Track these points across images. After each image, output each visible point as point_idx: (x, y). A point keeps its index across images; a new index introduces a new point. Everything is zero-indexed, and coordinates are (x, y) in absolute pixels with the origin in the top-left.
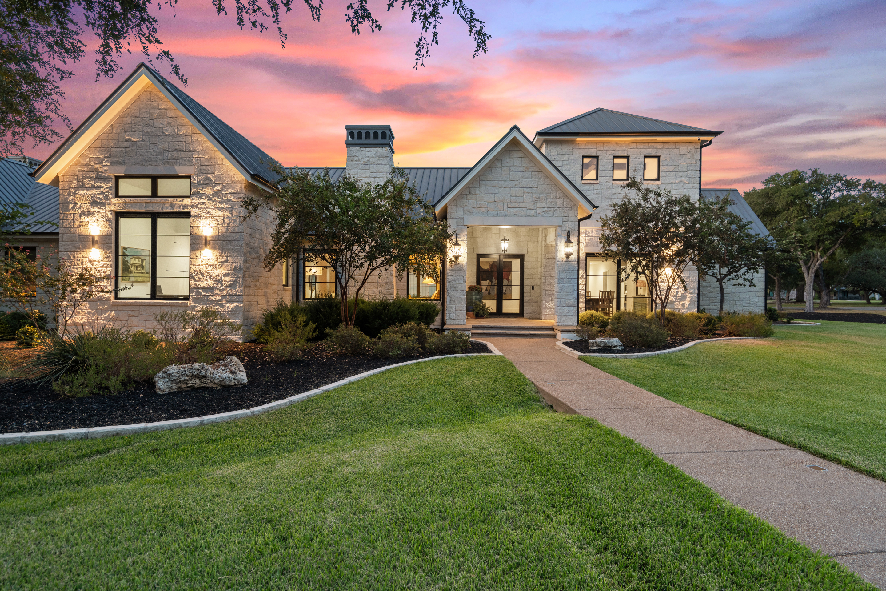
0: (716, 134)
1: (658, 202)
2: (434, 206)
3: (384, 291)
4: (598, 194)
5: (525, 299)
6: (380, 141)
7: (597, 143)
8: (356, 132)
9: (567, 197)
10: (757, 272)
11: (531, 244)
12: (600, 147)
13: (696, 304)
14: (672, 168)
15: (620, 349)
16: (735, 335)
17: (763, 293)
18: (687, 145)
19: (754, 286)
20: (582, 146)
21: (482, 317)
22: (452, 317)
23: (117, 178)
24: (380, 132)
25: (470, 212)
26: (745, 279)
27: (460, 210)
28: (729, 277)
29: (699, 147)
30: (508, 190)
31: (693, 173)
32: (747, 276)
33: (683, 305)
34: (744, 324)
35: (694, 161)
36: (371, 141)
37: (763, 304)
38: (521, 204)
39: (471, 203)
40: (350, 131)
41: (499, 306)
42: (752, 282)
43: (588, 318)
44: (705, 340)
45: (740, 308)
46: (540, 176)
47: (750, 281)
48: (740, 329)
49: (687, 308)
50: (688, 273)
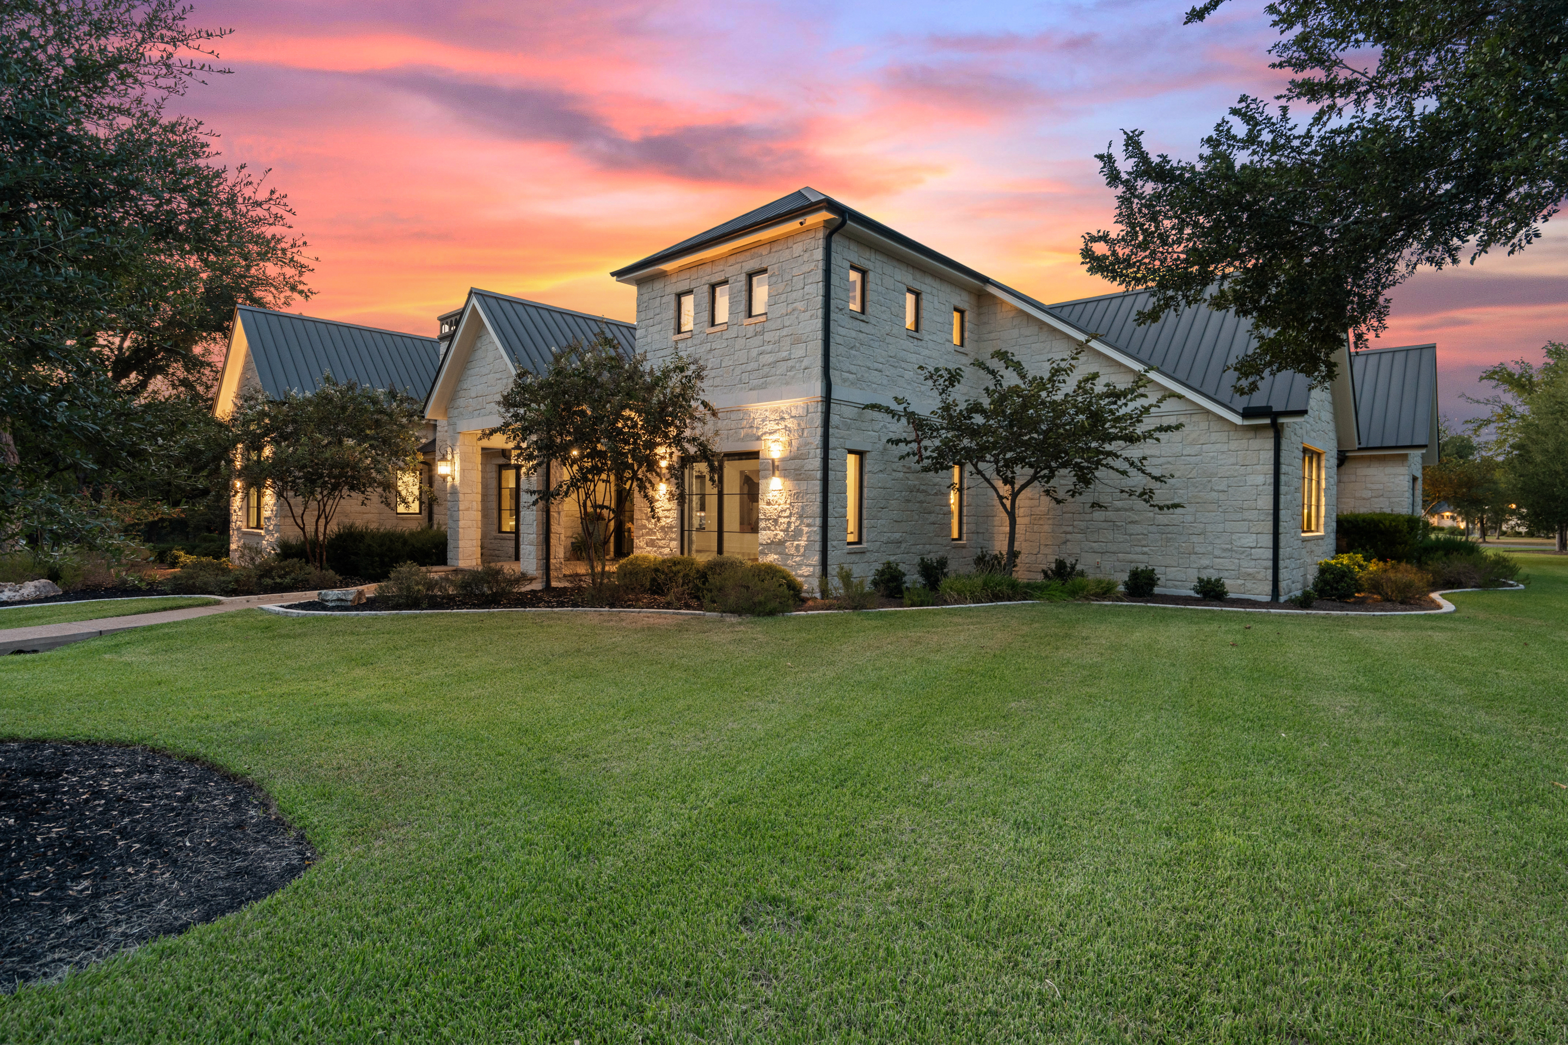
7: (690, 267)
12: (694, 272)
13: (818, 546)
14: (782, 287)
17: (1267, 526)
20: (675, 277)
27: (456, 413)
29: (821, 235)
31: (812, 288)
33: (798, 547)
35: (813, 266)
37: (1268, 554)
50: (804, 485)
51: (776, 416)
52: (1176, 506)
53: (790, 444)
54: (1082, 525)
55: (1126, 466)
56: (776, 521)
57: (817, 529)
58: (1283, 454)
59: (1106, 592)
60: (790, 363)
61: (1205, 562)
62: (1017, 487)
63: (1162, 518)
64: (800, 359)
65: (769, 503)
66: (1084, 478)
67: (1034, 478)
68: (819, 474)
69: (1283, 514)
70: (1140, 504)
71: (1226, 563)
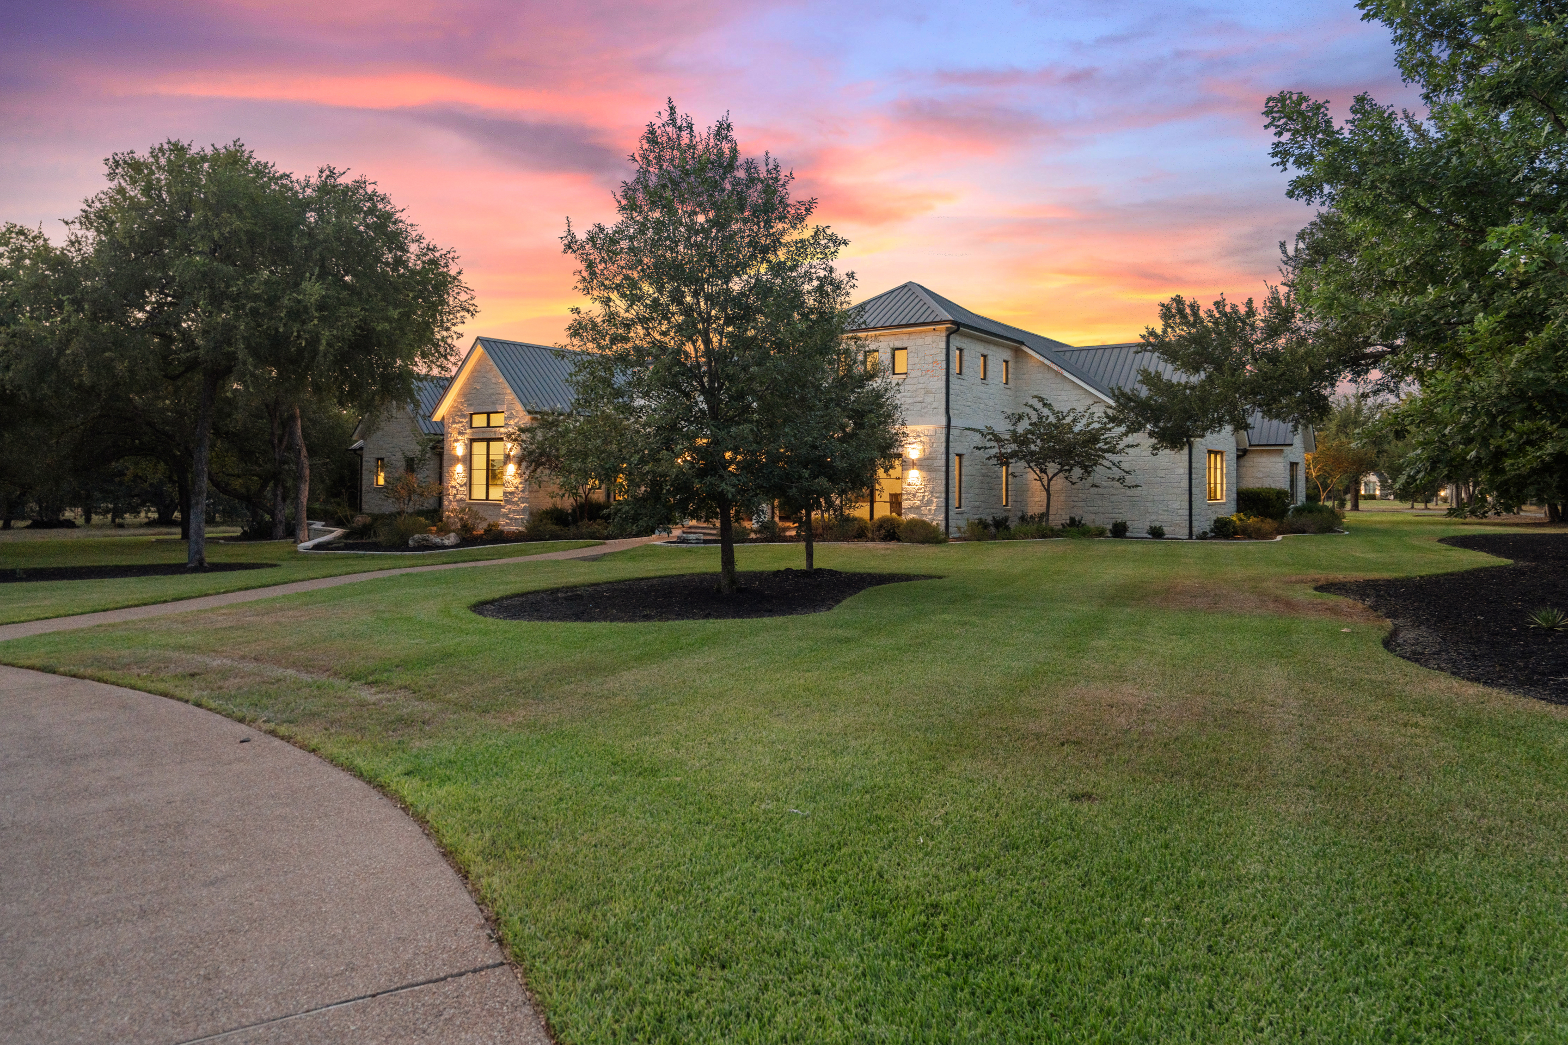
14: (917, 360)
18: (932, 334)
23: (471, 415)
29: (944, 335)
33: (930, 510)
35: (939, 351)
50: (933, 475)
51: (914, 434)
52: (1137, 486)
53: (924, 451)
54: (1084, 496)
55: (1110, 465)
56: (914, 495)
57: (943, 499)
58: (1193, 457)
59: (1101, 533)
60: (924, 405)
61: (1153, 517)
62: (1050, 475)
63: (1130, 492)
64: (931, 403)
65: (909, 485)
66: (1087, 471)
67: (1060, 471)
68: (944, 469)
69: (1194, 490)
70: (1117, 484)
71: (1165, 518)
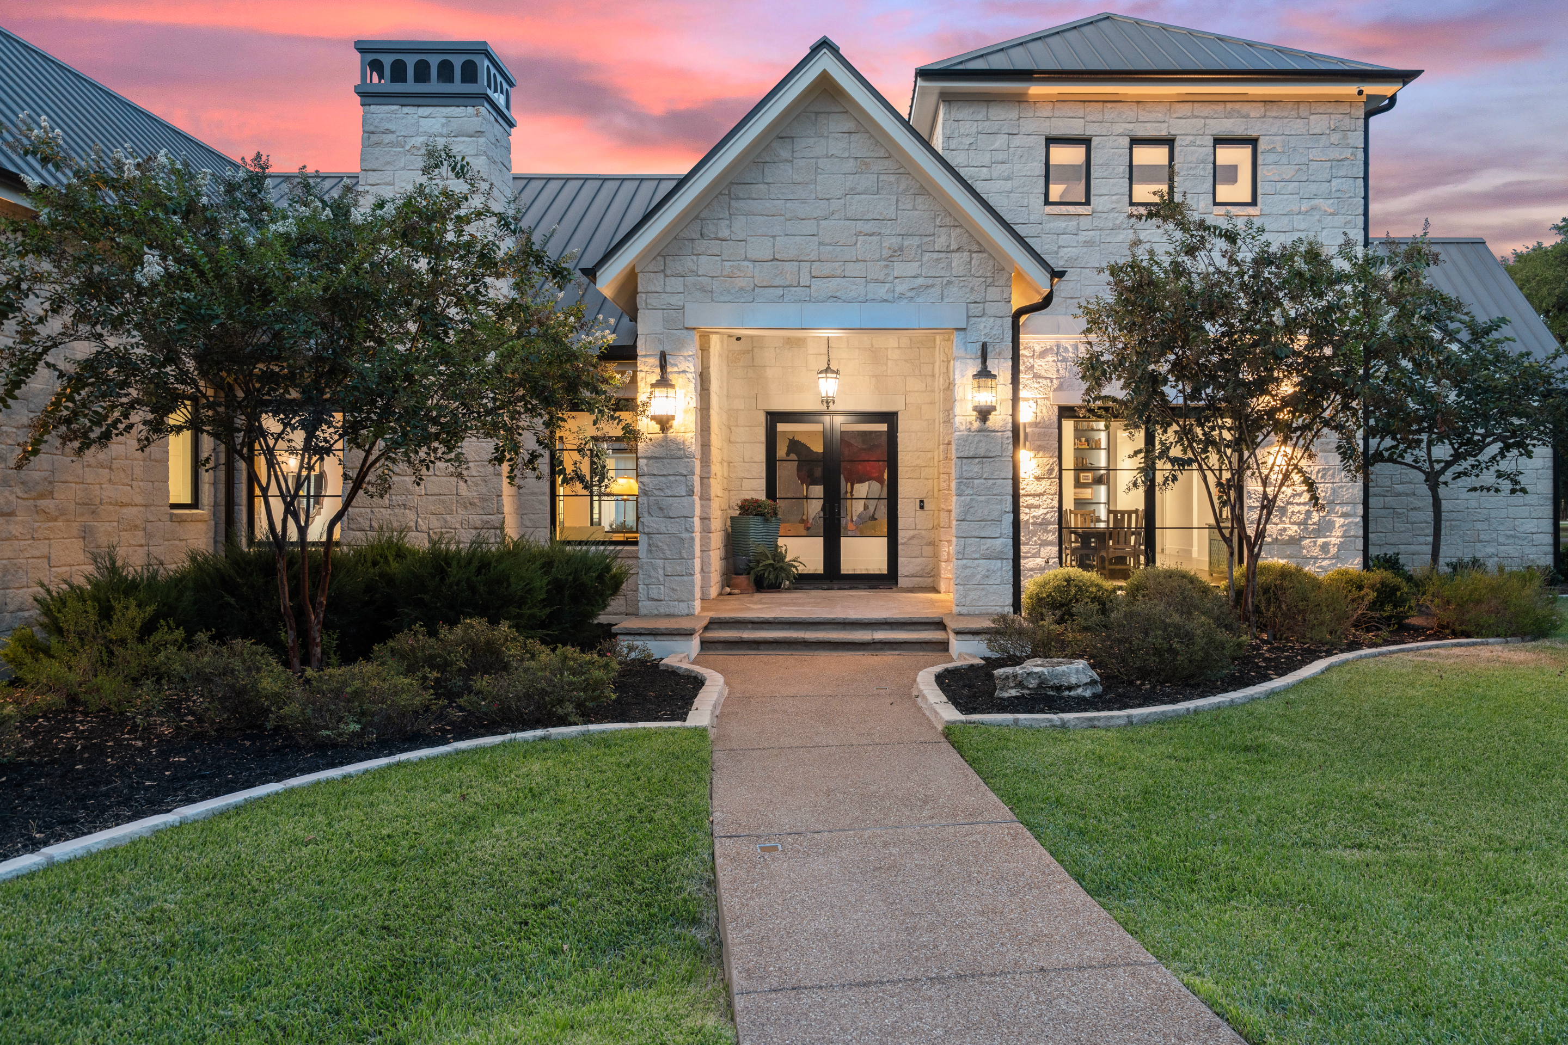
0: (1406, 77)
1: (1232, 261)
2: (591, 273)
3: (476, 519)
4: (1089, 244)
5: (901, 534)
6: (458, 86)
7: (1085, 101)
8: (387, 60)
9: (980, 245)
10: (1529, 455)
11: (915, 384)
12: (1094, 112)
13: (1360, 544)
14: (1288, 172)
15: (1088, 694)
16: (1455, 635)
17: (1548, 510)
18: (1330, 108)
19: (1524, 491)
20: (1046, 111)
21: (775, 587)
22: (654, 594)
24: (457, 62)
25: (703, 290)
26: (1500, 475)
27: (675, 284)
28: (1456, 468)
29: (1361, 113)
30: (810, 227)
31: (1347, 185)
32: (1504, 465)
34: (1478, 602)
35: (1348, 153)
36: (434, 86)
37: (1549, 539)
38: (850, 266)
39: (706, 264)
40: (371, 57)
41: (832, 554)
42: (1516, 483)
43: (1057, 588)
44: (1366, 651)
45: (1490, 550)
46: (903, 186)
47: (1513, 478)
48: (1467, 617)
49: (1336, 557)
71: (1510, 551)
